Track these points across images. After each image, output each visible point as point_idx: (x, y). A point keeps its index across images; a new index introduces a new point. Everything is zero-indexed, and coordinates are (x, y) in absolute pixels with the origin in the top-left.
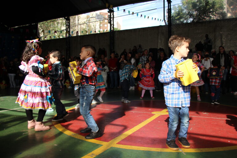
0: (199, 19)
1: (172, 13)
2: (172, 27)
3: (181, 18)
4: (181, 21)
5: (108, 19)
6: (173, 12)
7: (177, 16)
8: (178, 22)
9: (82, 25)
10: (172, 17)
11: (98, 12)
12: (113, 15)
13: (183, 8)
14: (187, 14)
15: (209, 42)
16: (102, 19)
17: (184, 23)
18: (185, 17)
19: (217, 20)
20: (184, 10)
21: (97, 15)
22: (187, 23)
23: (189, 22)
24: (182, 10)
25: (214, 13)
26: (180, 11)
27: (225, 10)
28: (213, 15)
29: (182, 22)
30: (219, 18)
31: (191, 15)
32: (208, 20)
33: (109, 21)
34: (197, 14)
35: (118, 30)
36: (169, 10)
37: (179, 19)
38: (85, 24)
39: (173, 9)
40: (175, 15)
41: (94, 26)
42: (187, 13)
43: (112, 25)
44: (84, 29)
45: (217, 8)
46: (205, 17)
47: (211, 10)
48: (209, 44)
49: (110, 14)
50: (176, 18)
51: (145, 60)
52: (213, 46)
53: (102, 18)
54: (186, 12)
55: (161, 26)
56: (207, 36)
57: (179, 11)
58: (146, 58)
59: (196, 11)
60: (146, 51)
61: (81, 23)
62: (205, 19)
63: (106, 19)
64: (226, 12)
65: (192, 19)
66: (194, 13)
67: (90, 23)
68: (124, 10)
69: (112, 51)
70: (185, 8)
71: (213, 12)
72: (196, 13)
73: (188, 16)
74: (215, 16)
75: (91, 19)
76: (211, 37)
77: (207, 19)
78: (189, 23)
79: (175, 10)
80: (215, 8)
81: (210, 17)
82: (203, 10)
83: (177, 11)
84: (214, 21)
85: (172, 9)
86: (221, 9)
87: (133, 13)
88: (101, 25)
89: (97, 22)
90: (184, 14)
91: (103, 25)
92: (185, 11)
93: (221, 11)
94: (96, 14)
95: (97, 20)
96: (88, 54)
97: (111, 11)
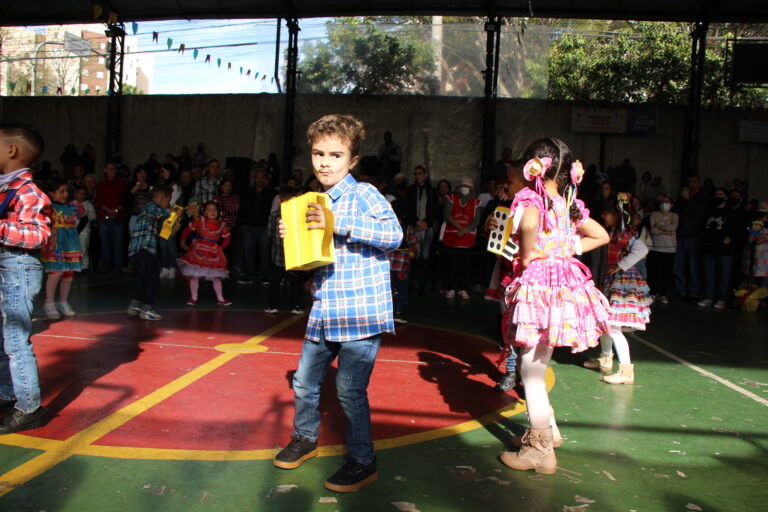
0: (373, 88)
1: (299, 62)
2: (296, 100)
3: (323, 77)
4: (322, 87)
5: (104, 56)
6: (302, 57)
7: (313, 72)
8: (314, 88)
9: (16, 64)
10: (300, 72)
11: (75, 29)
12: (122, 44)
13: (330, 51)
14: (342, 71)
15: (394, 152)
16: (88, 53)
17: (330, 94)
18: (335, 77)
19: (418, 96)
20: (332, 57)
21: (70, 39)
22: (339, 95)
23: (345, 92)
24: (328, 57)
25: (411, 76)
26: (323, 58)
27: (438, 74)
28: (408, 80)
29: (326, 91)
30: (421, 92)
31: (351, 75)
32: (395, 93)
33: (109, 62)
34: (367, 72)
35: (138, 92)
36: (292, 53)
37: (318, 81)
38: (28, 62)
39: (303, 51)
40: (307, 67)
41: (58, 71)
42: (341, 65)
43: (118, 77)
44: (22, 78)
45: (417, 65)
46: (388, 85)
47: (404, 67)
48: (392, 156)
49: (114, 41)
50: (311, 77)
51: (210, 190)
52: (403, 165)
53: (86, 50)
54: (337, 64)
55: (264, 95)
56: (388, 136)
57: (318, 59)
58: (215, 185)
59: (364, 64)
60: (215, 164)
61: (14, 56)
62: (387, 89)
63: (99, 55)
64: (440, 79)
65: (352, 86)
66: (360, 70)
67: (47, 61)
68: (155, 35)
69: (112, 156)
70: (338, 53)
71: (408, 73)
72: (364, 70)
73: (344, 76)
74: (413, 84)
75: (49, 47)
76: (398, 138)
77: (395, 89)
78: (345, 95)
79: (309, 55)
80: (414, 64)
81: (401, 86)
82: (383, 64)
83: (315, 57)
84: (410, 97)
85: (299, 49)
86: (428, 70)
87: (182, 48)
88: (85, 72)
89: (69, 59)
90: (333, 68)
91: (92, 72)
92: (336, 60)
93: (428, 73)
94: (67, 34)
95: (72, 54)
96: (12, 155)
97: (116, 33)
